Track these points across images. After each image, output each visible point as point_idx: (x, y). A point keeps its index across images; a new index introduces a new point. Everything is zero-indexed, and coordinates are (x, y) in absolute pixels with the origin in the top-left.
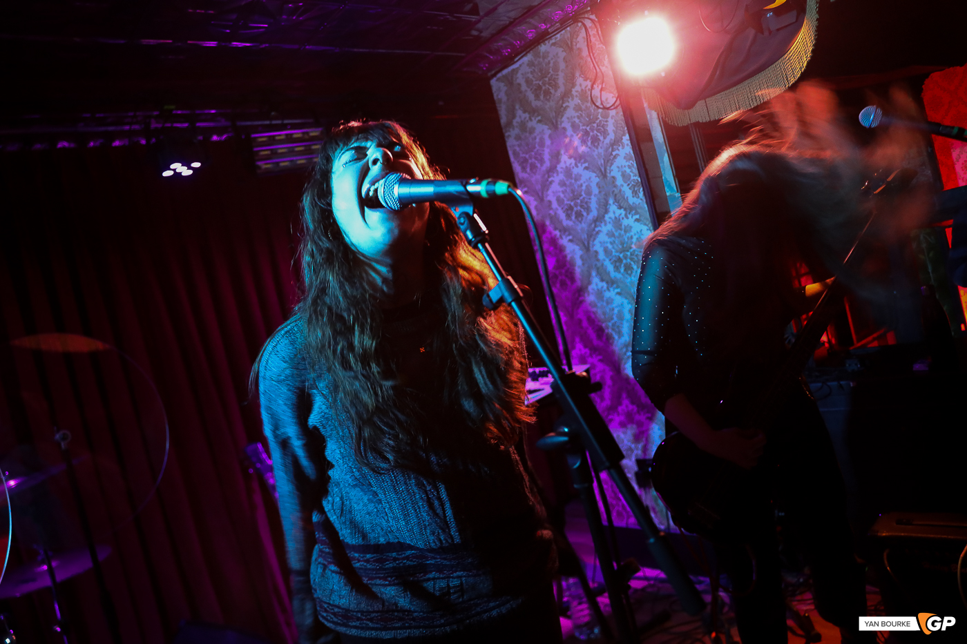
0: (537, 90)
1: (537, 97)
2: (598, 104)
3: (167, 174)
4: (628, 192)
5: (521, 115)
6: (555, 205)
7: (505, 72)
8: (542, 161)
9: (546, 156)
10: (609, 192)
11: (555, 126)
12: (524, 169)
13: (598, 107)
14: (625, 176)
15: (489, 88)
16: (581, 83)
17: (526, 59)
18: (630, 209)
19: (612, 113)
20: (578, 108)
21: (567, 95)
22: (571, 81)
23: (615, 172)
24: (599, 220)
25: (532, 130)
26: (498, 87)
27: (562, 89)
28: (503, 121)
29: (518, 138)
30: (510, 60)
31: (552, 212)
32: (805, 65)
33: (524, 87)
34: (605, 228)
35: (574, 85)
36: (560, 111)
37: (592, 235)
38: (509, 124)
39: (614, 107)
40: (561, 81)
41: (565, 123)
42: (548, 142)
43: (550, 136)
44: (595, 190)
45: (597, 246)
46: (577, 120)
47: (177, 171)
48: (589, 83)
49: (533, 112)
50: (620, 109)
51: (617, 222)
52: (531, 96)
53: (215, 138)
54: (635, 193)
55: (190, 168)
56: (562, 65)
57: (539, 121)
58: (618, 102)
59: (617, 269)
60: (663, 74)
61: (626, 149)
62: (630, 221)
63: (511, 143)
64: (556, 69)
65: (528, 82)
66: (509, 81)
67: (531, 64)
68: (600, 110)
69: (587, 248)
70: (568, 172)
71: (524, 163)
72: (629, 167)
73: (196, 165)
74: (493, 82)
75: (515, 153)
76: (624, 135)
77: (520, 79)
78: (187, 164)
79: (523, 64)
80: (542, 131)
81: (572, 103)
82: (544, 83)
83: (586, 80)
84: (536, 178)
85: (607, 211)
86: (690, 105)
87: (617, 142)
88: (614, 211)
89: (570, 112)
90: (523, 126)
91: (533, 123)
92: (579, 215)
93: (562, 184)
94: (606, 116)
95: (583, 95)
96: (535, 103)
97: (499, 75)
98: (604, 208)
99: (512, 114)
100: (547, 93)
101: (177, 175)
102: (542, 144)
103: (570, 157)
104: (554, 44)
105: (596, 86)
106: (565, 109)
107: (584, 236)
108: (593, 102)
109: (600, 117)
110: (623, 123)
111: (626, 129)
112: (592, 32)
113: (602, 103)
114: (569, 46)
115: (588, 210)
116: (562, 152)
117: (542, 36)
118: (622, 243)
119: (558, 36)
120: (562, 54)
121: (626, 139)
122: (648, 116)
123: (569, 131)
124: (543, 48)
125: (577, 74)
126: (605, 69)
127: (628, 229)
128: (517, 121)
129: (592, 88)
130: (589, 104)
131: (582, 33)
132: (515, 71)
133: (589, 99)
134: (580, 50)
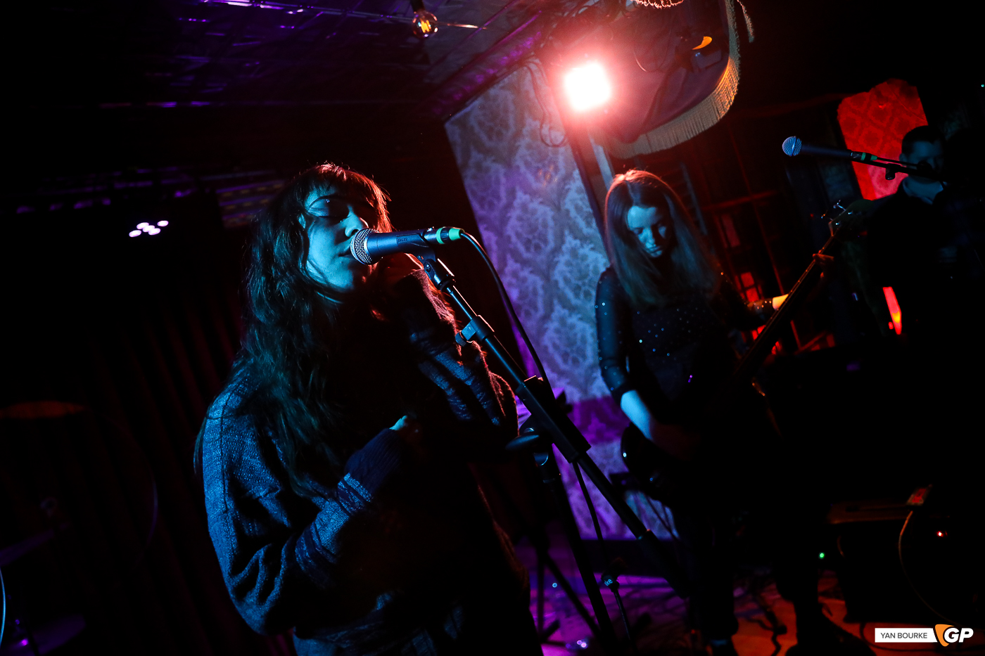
0: (490, 132)
1: (490, 138)
2: (548, 141)
3: (134, 234)
4: (581, 223)
5: (475, 156)
6: (514, 239)
7: (458, 115)
8: (499, 198)
9: (503, 194)
10: (564, 224)
11: (508, 164)
12: (482, 207)
13: (547, 145)
14: (578, 209)
15: (444, 131)
16: (531, 124)
17: (478, 102)
18: (585, 239)
19: (562, 149)
20: (529, 147)
21: (518, 134)
22: (521, 122)
23: (568, 205)
24: (557, 250)
25: (487, 170)
26: (452, 131)
27: (513, 129)
28: (459, 160)
29: (475, 177)
30: (462, 104)
31: (512, 246)
32: (733, 98)
33: (477, 129)
34: (563, 258)
35: (523, 125)
36: (513, 150)
37: (551, 265)
38: (466, 164)
39: (562, 144)
40: (511, 121)
41: (519, 162)
42: (503, 180)
43: (506, 175)
44: (551, 223)
45: (557, 275)
46: (529, 159)
47: (145, 231)
48: (538, 123)
49: (487, 152)
50: (569, 147)
51: (574, 252)
52: (484, 138)
53: (179, 194)
54: (589, 224)
55: (157, 227)
56: (512, 108)
57: (494, 161)
58: (567, 140)
59: (577, 296)
60: (606, 112)
61: (577, 183)
62: (585, 250)
63: (469, 183)
64: (506, 111)
65: (481, 124)
66: (463, 124)
67: (482, 107)
68: (550, 148)
69: (547, 277)
70: (524, 207)
71: (482, 201)
72: (581, 199)
73: (163, 223)
74: (448, 126)
75: (474, 193)
76: (574, 169)
77: (473, 122)
78: (154, 223)
79: (475, 108)
80: (498, 170)
81: (524, 142)
82: (496, 124)
83: (535, 119)
84: (495, 214)
85: (563, 242)
86: (633, 138)
87: (567, 178)
88: (570, 242)
89: (522, 151)
90: (479, 166)
91: (488, 163)
92: (537, 247)
93: (520, 219)
94: (556, 153)
95: (533, 134)
96: (488, 144)
97: (453, 119)
98: (561, 239)
99: (467, 155)
100: (499, 134)
101: (144, 235)
102: (498, 182)
103: (525, 193)
104: (502, 88)
105: (544, 125)
106: (517, 148)
107: (544, 267)
108: (543, 141)
109: (550, 154)
110: (572, 159)
111: (575, 164)
112: (537, 75)
113: (551, 141)
114: (516, 89)
115: (546, 242)
116: (517, 188)
117: (491, 81)
118: (580, 271)
119: (506, 80)
120: (510, 96)
121: (576, 173)
122: (595, 151)
123: (523, 169)
124: (492, 92)
125: (526, 115)
126: (552, 108)
127: (584, 258)
128: (472, 162)
129: (541, 127)
130: (539, 142)
131: (529, 77)
132: (467, 114)
133: (539, 138)
134: (527, 92)
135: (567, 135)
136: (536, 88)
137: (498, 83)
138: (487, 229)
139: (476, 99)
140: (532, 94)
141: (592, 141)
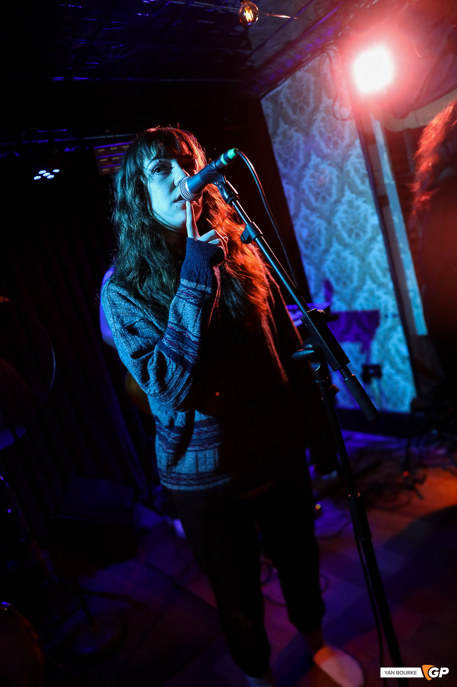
0: (294, 107)
1: (294, 112)
2: (338, 116)
3: (37, 178)
4: (358, 181)
5: (283, 126)
6: (307, 191)
7: (271, 93)
8: (298, 160)
9: (301, 156)
10: (345, 182)
11: (307, 134)
12: (285, 166)
13: (337, 119)
14: (356, 170)
15: (260, 106)
16: (326, 101)
17: (287, 82)
18: (359, 194)
19: (348, 123)
20: (323, 120)
21: (316, 110)
22: (318, 100)
23: (349, 167)
24: (338, 202)
25: (291, 138)
26: (267, 105)
27: (312, 106)
28: (271, 130)
29: (281, 143)
30: (274, 84)
31: (305, 197)
33: (285, 105)
34: (342, 208)
35: (320, 102)
36: (311, 122)
37: (333, 212)
38: (275, 133)
39: (349, 118)
40: (311, 100)
41: (314, 132)
42: (302, 146)
43: (304, 142)
44: (335, 180)
45: (337, 221)
46: (323, 129)
47: (44, 176)
48: (331, 101)
49: (291, 123)
50: (353, 120)
51: (350, 203)
52: (290, 111)
53: (67, 150)
54: (363, 183)
55: (52, 173)
56: (312, 87)
57: (296, 131)
58: (352, 115)
59: (350, 236)
60: (385, 92)
61: (357, 150)
62: (359, 202)
63: (276, 147)
64: (308, 90)
65: (288, 100)
66: (275, 100)
67: (290, 87)
68: (339, 121)
69: (329, 221)
70: (316, 168)
71: (285, 162)
72: (360, 163)
73: (56, 171)
74: (263, 101)
75: (280, 156)
76: (356, 139)
77: (282, 99)
78: (50, 170)
79: (284, 87)
80: (298, 137)
81: (320, 116)
82: (300, 102)
83: (330, 97)
84: (294, 173)
85: (343, 195)
86: (404, 116)
87: (351, 145)
88: (348, 195)
89: (318, 123)
90: (284, 134)
91: (292, 132)
92: (324, 199)
93: (312, 177)
94: (343, 126)
95: (327, 110)
96: (293, 117)
97: (267, 96)
98: (341, 193)
99: (277, 125)
100: (302, 109)
101: (44, 178)
102: (298, 147)
103: (318, 156)
104: (306, 71)
105: (336, 103)
106: (315, 120)
107: (327, 214)
108: (334, 115)
109: (339, 127)
110: (355, 131)
111: (357, 135)
112: (334, 60)
113: (341, 115)
114: (317, 72)
115: (330, 195)
116: (312, 152)
117: (298, 65)
118: (354, 218)
119: (310, 64)
120: (312, 78)
121: (357, 142)
122: (374, 125)
123: (318, 138)
124: (299, 74)
125: (323, 94)
126: (343, 89)
127: (358, 208)
128: (280, 130)
129: (334, 104)
130: (331, 117)
131: (327, 61)
132: (278, 93)
133: (332, 113)
134: (325, 74)
135: (353, 111)
136: (332, 72)
137: (304, 66)
138: (287, 183)
139: (286, 80)
140: (329, 77)
141: (372, 116)
